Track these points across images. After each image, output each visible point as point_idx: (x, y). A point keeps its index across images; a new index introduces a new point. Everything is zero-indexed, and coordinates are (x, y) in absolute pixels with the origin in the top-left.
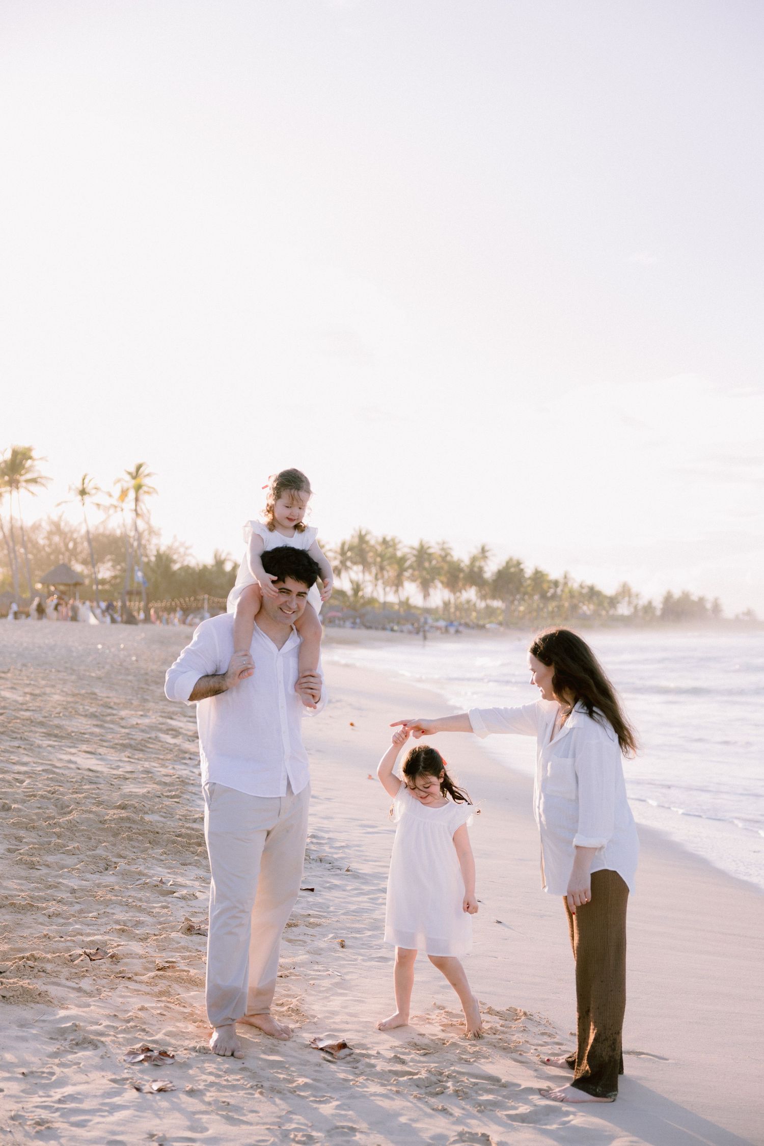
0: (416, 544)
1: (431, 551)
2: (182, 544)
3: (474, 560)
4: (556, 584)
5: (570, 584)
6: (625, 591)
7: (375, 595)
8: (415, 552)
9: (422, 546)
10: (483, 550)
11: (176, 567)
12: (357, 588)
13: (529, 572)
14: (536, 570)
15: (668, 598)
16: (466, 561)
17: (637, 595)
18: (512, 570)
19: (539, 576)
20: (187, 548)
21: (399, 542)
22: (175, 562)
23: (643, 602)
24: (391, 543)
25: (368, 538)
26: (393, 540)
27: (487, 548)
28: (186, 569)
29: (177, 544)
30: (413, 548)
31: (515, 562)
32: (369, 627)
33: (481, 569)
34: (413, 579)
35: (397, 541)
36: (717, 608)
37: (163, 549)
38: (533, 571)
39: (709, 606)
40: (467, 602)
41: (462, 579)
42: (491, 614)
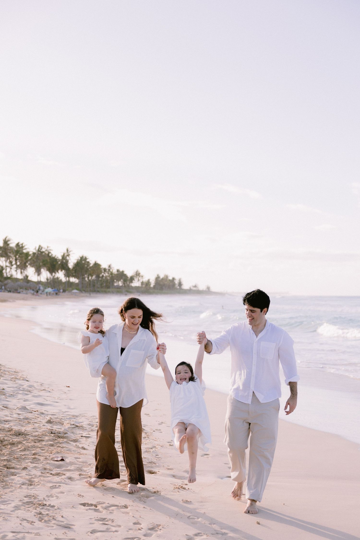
1: (43, 251)
3: (63, 257)
4: (105, 270)
5: (111, 270)
6: (138, 274)
7: (11, 274)
13: (92, 263)
14: (95, 262)
15: (158, 278)
16: (59, 257)
17: (142, 277)
18: (83, 262)
19: (97, 265)
23: (145, 280)
24: (21, 246)
25: (9, 242)
27: (69, 250)
31: (84, 258)
32: (10, 291)
33: (67, 261)
34: (32, 265)
35: (24, 245)
36: (180, 284)
38: (94, 262)
39: (177, 282)
40: (58, 278)
41: (57, 266)
42: (70, 285)
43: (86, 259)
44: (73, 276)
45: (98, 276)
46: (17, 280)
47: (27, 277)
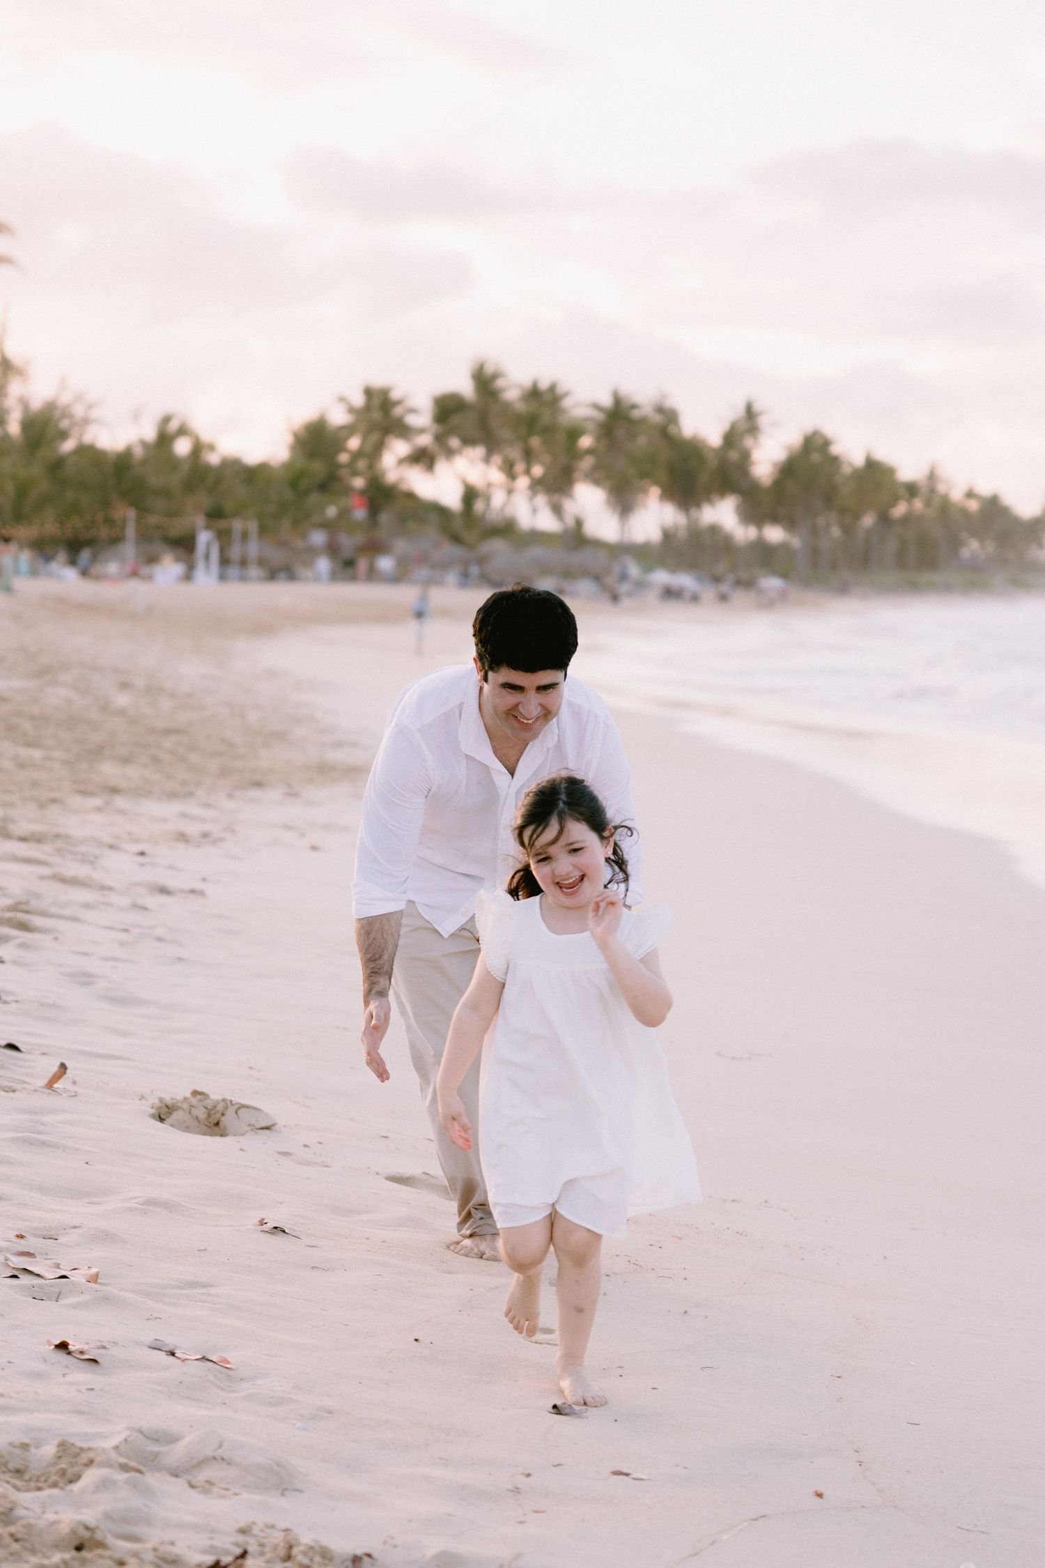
0: (606, 401)
1: (636, 414)
2: (79, 398)
3: (731, 438)
4: (912, 490)
7: (509, 512)
8: (600, 416)
9: (618, 401)
10: (750, 414)
11: (68, 446)
12: (470, 495)
16: (713, 437)
18: (816, 457)
20: (90, 407)
21: (566, 394)
22: (64, 435)
24: (546, 396)
25: (500, 383)
26: (552, 388)
27: (757, 407)
28: (89, 453)
29: (65, 399)
30: (596, 406)
33: (746, 457)
34: (595, 478)
35: (561, 389)
37: (36, 403)
40: (714, 529)
41: (703, 477)
42: (765, 556)
43: (826, 443)
44: (775, 519)
45: (884, 519)
46: (536, 537)
47: (579, 523)
